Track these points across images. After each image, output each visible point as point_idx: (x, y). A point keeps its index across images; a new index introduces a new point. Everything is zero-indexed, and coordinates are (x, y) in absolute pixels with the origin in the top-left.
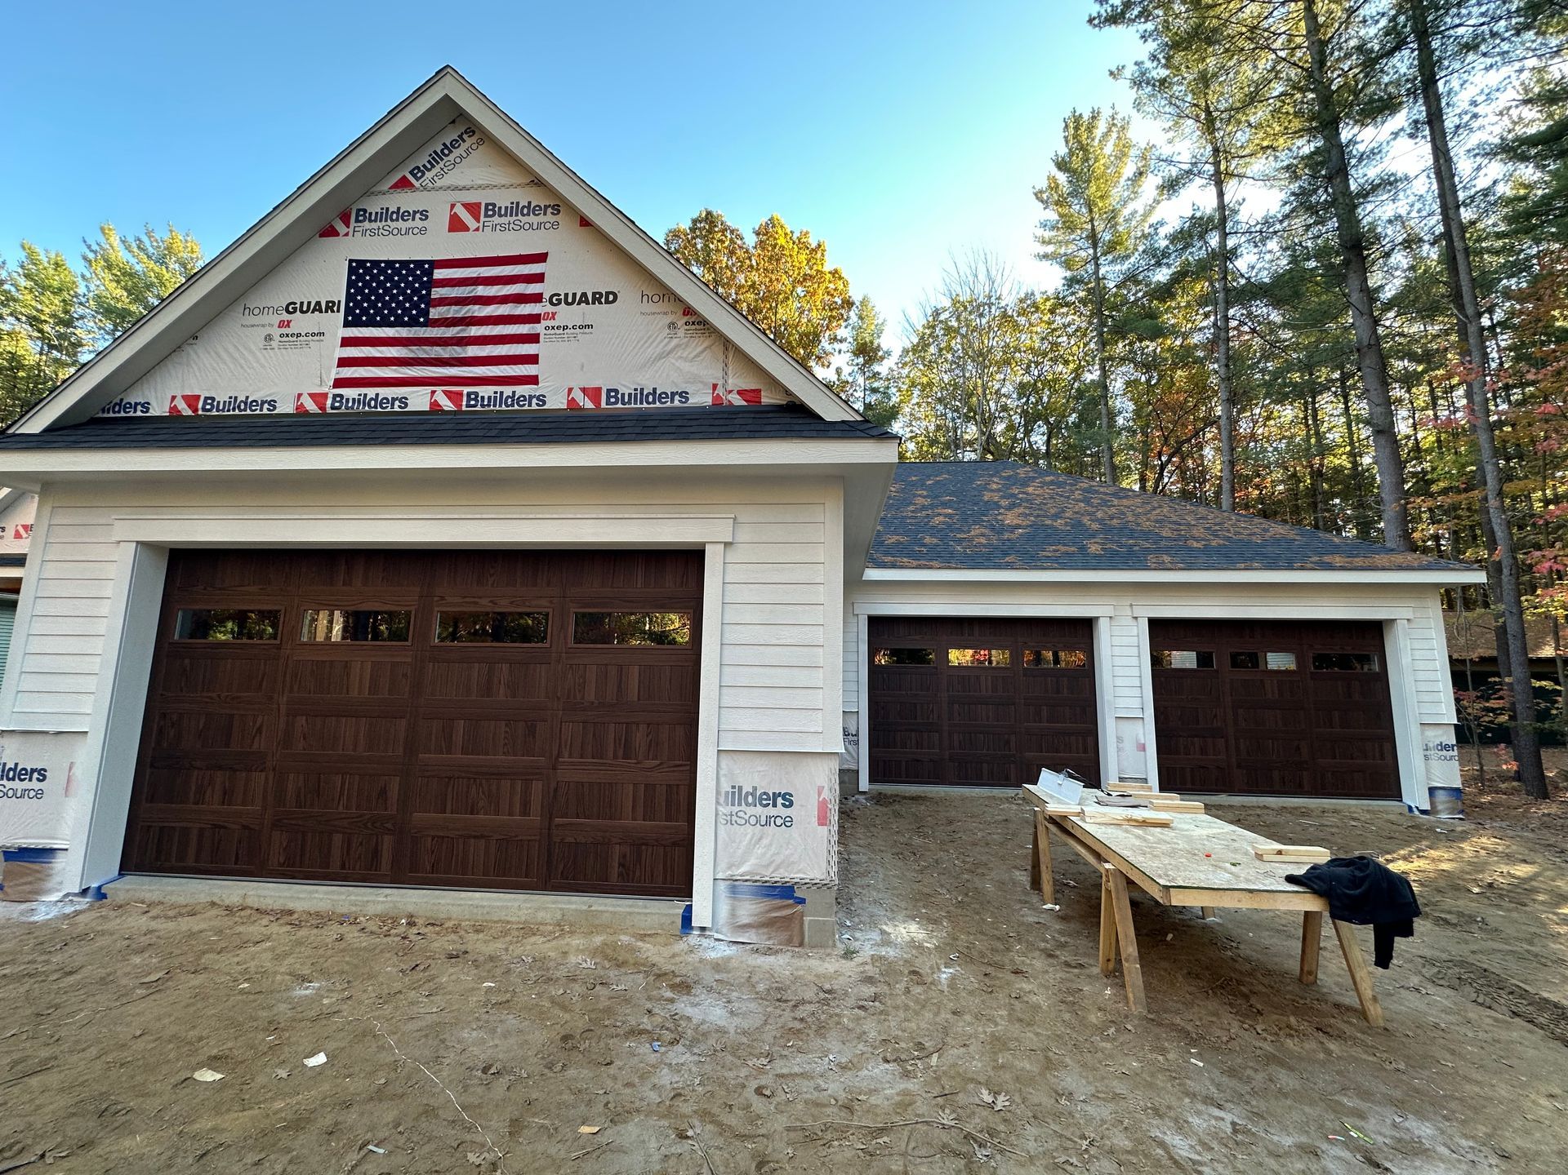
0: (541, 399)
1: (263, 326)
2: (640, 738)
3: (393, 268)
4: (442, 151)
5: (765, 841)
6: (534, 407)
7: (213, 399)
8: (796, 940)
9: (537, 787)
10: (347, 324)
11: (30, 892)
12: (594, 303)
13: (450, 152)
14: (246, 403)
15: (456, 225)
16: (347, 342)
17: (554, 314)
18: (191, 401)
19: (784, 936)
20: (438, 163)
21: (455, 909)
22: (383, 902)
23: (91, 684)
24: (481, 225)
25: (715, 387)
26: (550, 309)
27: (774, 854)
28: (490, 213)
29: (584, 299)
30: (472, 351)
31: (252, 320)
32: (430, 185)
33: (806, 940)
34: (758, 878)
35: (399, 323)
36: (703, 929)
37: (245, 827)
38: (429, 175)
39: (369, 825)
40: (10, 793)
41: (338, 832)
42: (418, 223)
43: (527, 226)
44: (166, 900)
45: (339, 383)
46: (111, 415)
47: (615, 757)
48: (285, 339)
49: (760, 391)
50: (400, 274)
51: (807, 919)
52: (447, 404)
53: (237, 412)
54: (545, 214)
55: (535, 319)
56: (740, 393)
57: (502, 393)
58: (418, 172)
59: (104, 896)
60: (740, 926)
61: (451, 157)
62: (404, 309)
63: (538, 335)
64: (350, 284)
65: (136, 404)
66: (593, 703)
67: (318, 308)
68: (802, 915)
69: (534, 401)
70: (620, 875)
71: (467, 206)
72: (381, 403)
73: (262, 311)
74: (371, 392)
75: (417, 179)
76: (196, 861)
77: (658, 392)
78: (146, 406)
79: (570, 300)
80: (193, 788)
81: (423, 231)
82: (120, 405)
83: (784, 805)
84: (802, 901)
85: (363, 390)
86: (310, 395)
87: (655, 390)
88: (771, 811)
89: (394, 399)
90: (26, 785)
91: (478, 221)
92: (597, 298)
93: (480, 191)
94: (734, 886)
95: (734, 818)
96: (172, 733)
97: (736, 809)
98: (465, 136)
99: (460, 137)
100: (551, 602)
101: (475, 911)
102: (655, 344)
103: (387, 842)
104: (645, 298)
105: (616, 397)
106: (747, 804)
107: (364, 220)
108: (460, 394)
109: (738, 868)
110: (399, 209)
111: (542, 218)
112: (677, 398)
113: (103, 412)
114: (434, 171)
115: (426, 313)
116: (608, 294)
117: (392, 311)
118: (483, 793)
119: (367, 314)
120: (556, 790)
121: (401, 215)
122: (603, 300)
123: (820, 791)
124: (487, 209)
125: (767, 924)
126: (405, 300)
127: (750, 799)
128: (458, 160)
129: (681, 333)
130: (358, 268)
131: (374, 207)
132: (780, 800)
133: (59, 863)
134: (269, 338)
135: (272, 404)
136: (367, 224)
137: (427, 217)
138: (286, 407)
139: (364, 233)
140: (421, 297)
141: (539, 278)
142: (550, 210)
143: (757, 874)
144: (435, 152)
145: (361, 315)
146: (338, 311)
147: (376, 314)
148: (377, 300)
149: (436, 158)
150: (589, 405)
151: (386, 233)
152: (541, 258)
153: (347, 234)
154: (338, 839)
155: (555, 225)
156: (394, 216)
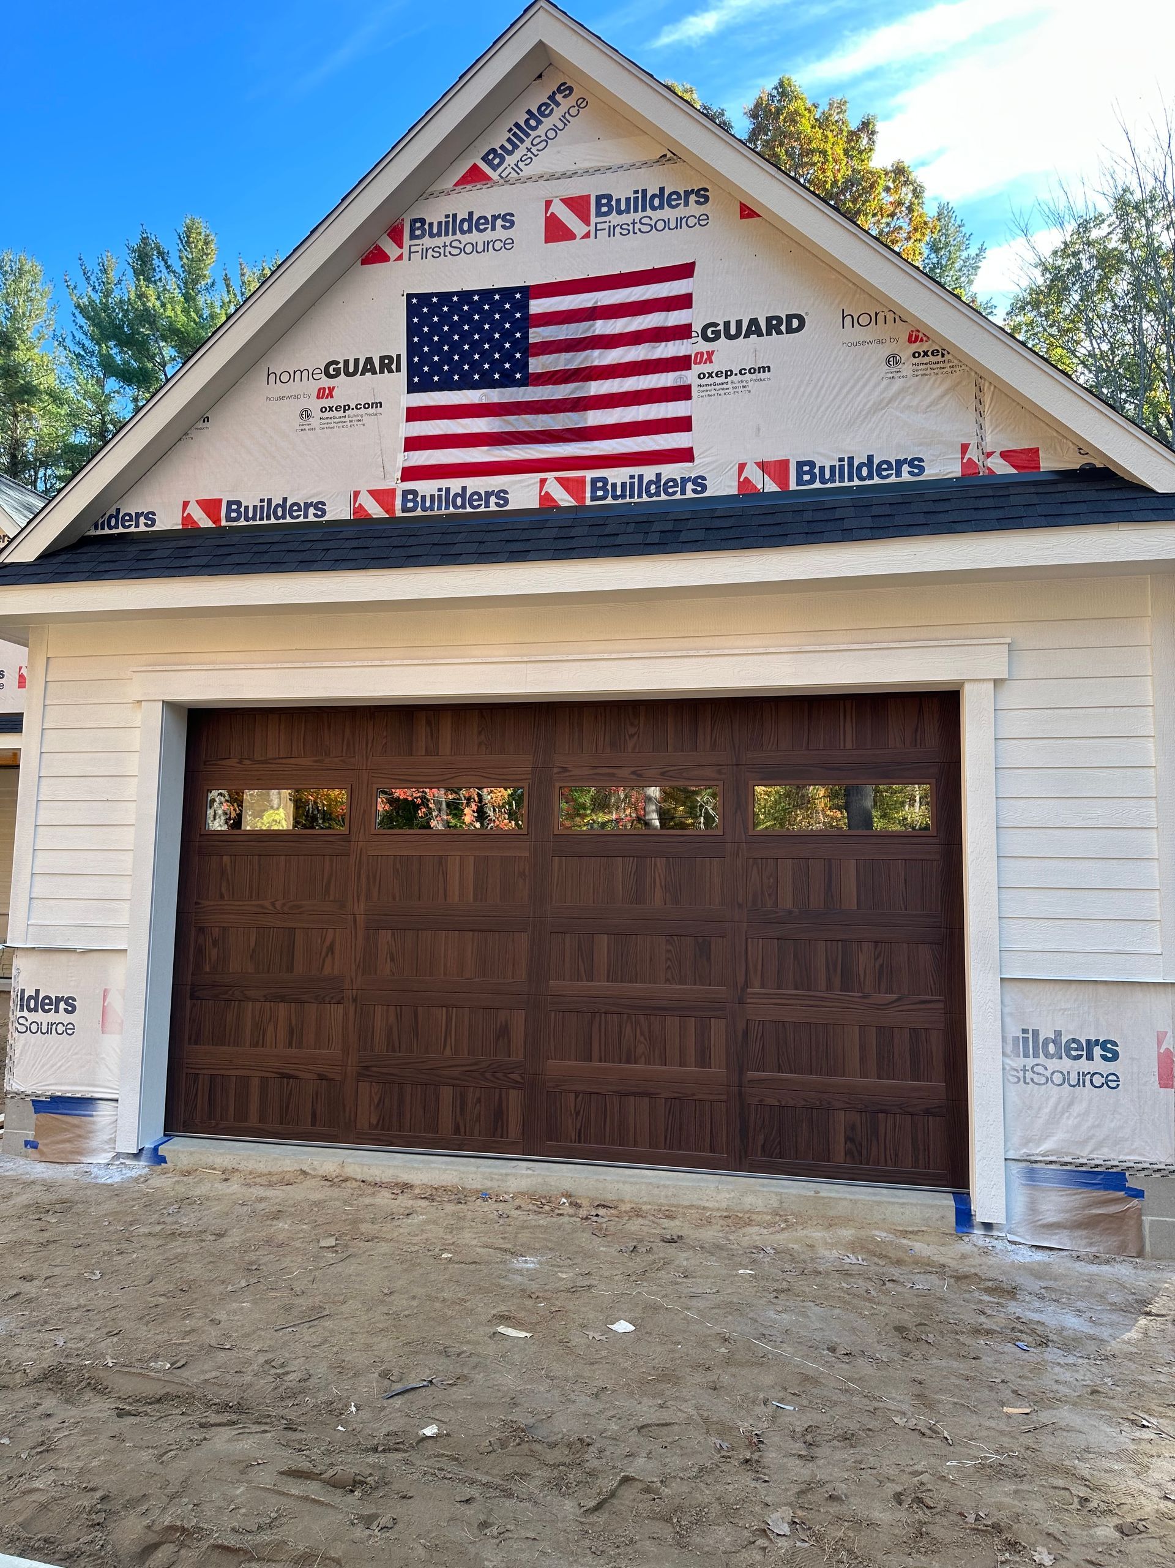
0: (700, 482)
1: (297, 397)
2: (864, 960)
3: (471, 303)
4: (527, 122)
5: (1077, 1109)
6: (690, 495)
7: (239, 503)
8: (1132, 1250)
9: (718, 1030)
10: (412, 388)
11: (72, 1152)
12: (769, 333)
13: (539, 122)
14: (283, 506)
15: (556, 231)
16: (414, 414)
17: (710, 354)
18: (211, 507)
19: (1113, 1241)
20: (522, 141)
21: (627, 1188)
22: (528, 1176)
23: (125, 888)
24: (592, 228)
25: (965, 448)
26: (704, 346)
27: (1093, 1127)
28: (604, 209)
29: (754, 328)
30: (595, 418)
31: (279, 389)
32: (514, 174)
33: (1148, 1248)
34: (1068, 1159)
35: (487, 382)
36: (988, 1226)
37: (321, 1077)
38: (510, 160)
39: (488, 1075)
40: (34, 1028)
41: (448, 1085)
42: (500, 233)
43: (660, 225)
44: (241, 1167)
45: (409, 474)
46: (107, 531)
47: (829, 987)
48: (327, 414)
49: (1037, 450)
50: (481, 311)
51: (1147, 1219)
52: (564, 499)
53: (273, 521)
54: (686, 204)
55: (682, 363)
56: (1004, 455)
57: (641, 477)
58: (494, 157)
59: (163, 1160)
60: (1044, 1226)
61: (541, 130)
62: (493, 362)
63: (688, 388)
64: (412, 330)
65: (138, 515)
66: (790, 912)
67: (369, 367)
68: (1140, 1213)
69: (690, 486)
70: (848, 1153)
71: (570, 202)
72: (471, 500)
73: (292, 376)
74: (455, 485)
75: (494, 168)
76: (261, 1120)
77: (876, 461)
78: (150, 517)
79: (733, 331)
80: (249, 1024)
81: (508, 244)
82: (116, 517)
83: (1104, 1058)
84: (1139, 1194)
85: (444, 483)
86: (371, 492)
87: (870, 458)
88: (1084, 1065)
89: (488, 494)
90: (51, 1017)
91: (588, 224)
92: (774, 325)
93: (586, 177)
94: (1033, 1170)
95: (1029, 1075)
96: (214, 952)
97: (1030, 1061)
98: (558, 97)
99: (552, 98)
100: (719, 772)
101: (656, 1191)
102: (868, 388)
103: (514, 1099)
104: (848, 320)
105: (811, 472)
106: (1047, 1055)
107: (423, 236)
108: (582, 480)
109: (1038, 1145)
110: (471, 214)
111: (681, 211)
112: (906, 468)
113: (96, 528)
114: (517, 155)
115: (524, 366)
116: (790, 318)
117: (474, 365)
118: (642, 1034)
119: (439, 372)
120: (746, 1033)
121: (474, 223)
122: (783, 328)
123: (1160, 1039)
124: (599, 205)
125: (1087, 1224)
126: (493, 349)
127: (1052, 1048)
128: (551, 134)
129: (907, 369)
130: (420, 305)
131: (435, 213)
132: (1097, 1051)
133: (103, 1115)
134: (305, 414)
135: (320, 506)
136: (427, 241)
137: (512, 223)
138: (339, 511)
139: (424, 254)
140: (515, 343)
141: (684, 302)
142: (693, 198)
143: (1067, 1154)
144: (517, 125)
145: (431, 374)
146: (398, 370)
147: (452, 372)
148: (452, 351)
149: (519, 133)
150: (771, 487)
151: (455, 251)
152: (685, 271)
153: (400, 258)
154: (446, 1093)
155: (702, 221)
156: (466, 226)
